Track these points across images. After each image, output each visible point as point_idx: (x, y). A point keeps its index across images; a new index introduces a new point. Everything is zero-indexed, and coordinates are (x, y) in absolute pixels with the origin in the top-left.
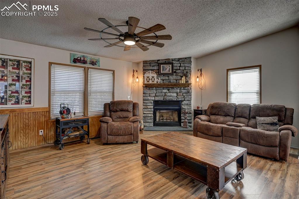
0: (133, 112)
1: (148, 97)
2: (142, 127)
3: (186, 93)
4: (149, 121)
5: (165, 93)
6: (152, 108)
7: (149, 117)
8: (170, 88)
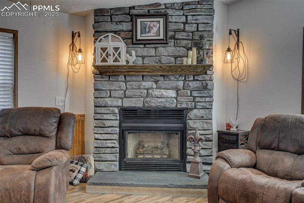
0: (57, 138)
1: (106, 99)
2: (91, 172)
3: (198, 90)
4: (109, 157)
5: (148, 89)
6: (116, 127)
7: (108, 147)
8: (161, 76)
